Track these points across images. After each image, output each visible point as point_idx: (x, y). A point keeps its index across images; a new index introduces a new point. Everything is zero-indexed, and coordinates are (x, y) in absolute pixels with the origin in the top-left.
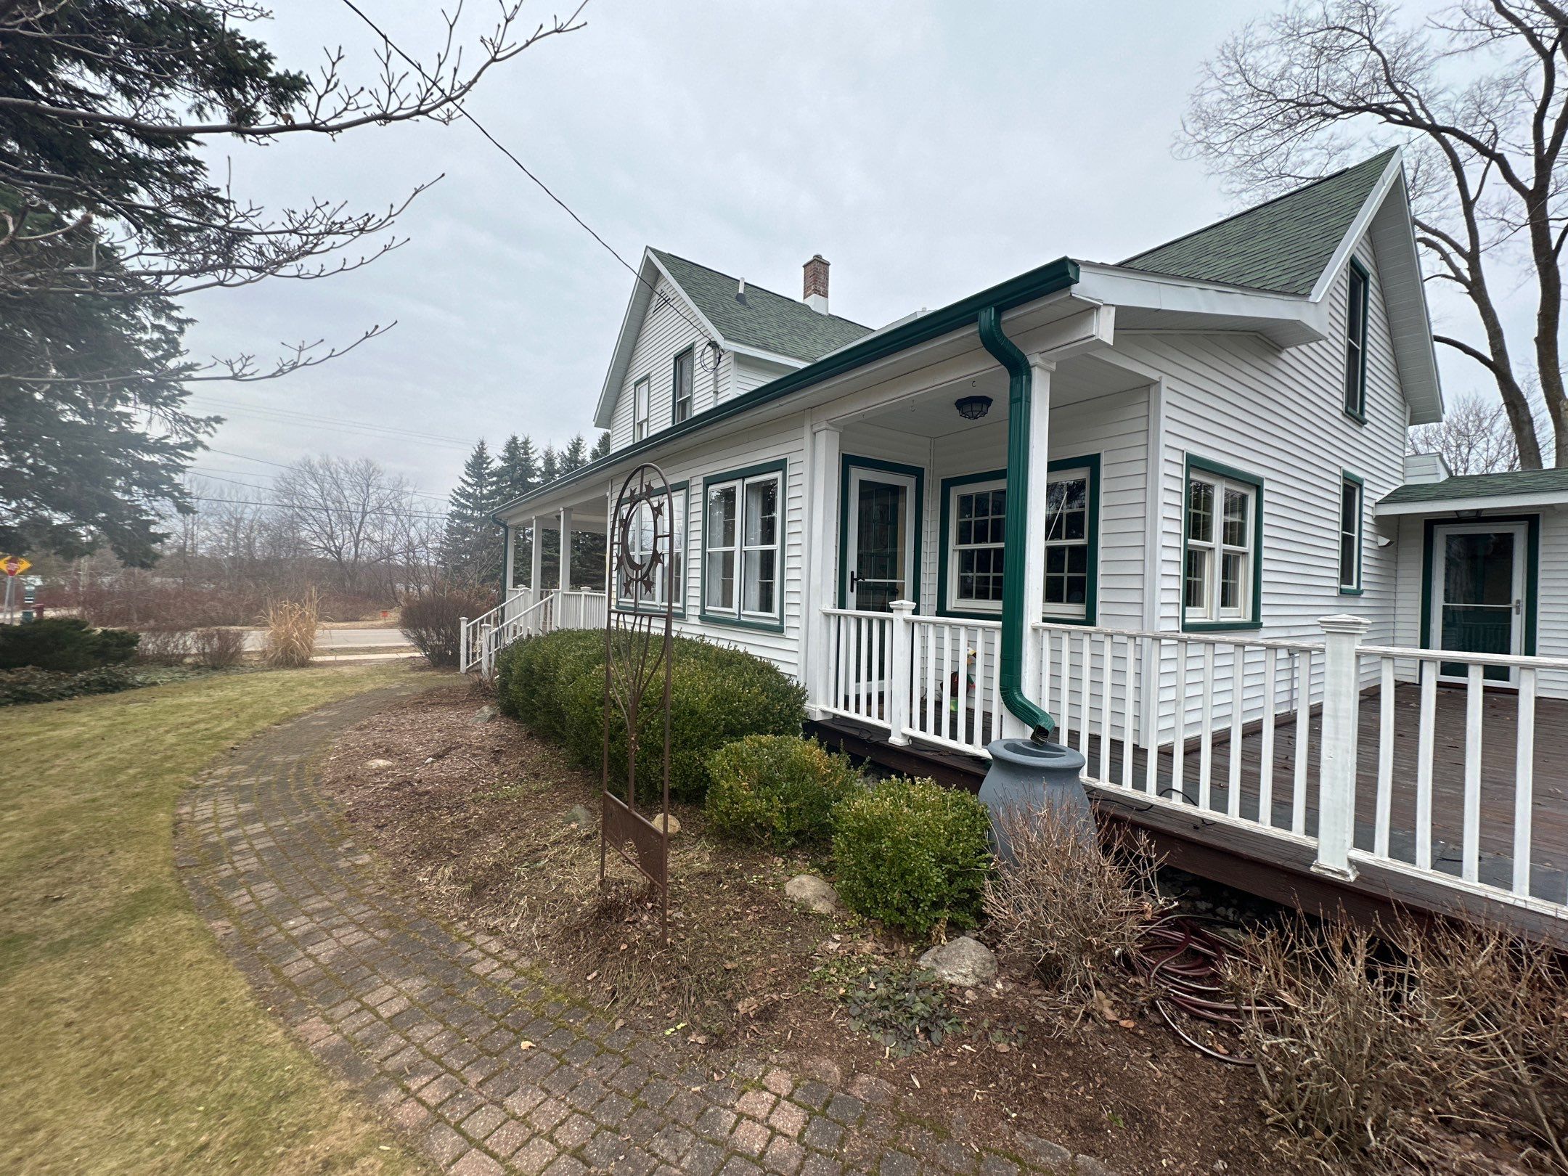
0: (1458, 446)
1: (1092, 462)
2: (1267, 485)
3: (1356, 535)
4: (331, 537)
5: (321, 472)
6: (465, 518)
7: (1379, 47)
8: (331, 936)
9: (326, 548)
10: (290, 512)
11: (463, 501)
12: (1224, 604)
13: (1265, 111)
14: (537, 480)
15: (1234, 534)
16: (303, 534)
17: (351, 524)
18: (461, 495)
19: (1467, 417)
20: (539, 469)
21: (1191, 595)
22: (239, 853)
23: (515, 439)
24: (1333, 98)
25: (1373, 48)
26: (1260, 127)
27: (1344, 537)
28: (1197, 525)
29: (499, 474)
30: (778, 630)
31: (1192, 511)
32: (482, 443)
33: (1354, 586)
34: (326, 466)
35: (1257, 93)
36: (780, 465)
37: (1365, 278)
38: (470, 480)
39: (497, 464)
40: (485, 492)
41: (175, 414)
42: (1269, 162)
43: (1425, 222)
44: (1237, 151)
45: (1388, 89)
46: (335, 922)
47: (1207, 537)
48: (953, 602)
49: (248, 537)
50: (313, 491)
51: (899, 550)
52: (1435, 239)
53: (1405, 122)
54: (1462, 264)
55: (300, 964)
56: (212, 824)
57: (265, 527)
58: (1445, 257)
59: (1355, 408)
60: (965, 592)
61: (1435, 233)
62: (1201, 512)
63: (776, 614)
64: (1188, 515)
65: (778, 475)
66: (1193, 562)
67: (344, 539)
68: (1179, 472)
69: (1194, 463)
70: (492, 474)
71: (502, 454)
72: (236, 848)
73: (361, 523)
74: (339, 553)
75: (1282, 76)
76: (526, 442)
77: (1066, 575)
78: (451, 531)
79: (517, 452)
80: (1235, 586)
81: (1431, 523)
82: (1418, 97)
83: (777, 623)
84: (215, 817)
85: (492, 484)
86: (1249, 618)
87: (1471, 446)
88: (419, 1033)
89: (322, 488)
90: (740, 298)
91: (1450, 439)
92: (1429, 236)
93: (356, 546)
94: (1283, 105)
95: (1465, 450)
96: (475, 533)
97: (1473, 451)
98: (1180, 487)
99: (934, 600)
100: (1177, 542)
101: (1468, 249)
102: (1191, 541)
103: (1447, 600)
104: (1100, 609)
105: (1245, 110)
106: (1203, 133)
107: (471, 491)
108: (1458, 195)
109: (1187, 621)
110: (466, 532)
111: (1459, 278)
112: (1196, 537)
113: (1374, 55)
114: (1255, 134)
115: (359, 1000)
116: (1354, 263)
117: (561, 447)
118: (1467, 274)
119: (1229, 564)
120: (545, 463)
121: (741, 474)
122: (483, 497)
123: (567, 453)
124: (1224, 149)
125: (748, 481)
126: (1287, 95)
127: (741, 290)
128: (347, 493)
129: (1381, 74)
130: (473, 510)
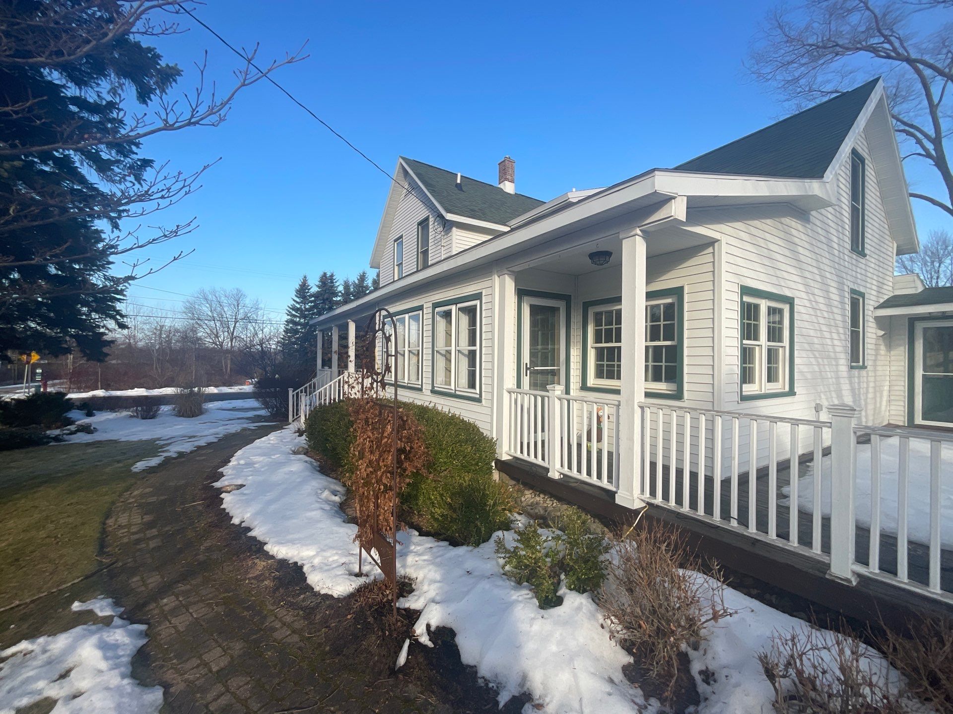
0: (932, 262)
1: (678, 292)
2: (796, 301)
3: (861, 330)
4: (217, 336)
5: (210, 296)
6: (296, 323)
7: (871, 8)
8: (187, 610)
9: (213, 343)
10: (191, 321)
11: (294, 313)
12: (769, 380)
13: (796, 52)
14: (339, 299)
15: (775, 334)
16: (200, 334)
17: (228, 327)
18: (293, 309)
19: (938, 244)
20: (340, 292)
21: (747, 376)
22: (140, 550)
23: (325, 274)
24: (840, 43)
25: (868, 8)
26: (792, 62)
27: (852, 332)
28: (749, 331)
29: (316, 296)
30: (479, 400)
31: (746, 321)
32: (305, 277)
33: (861, 363)
34: (214, 292)
35: (790, 40)
36: (478, 296)
37: (863, 161)
38: (298, 300)
39: (314, 289)
40: (307, 307)
41: (105, 275)
42: (802, 81)
43: (905, 120)
44: (778, 77)
45: (878, 34)
46: (191, 599)
47: (756, 338)
48: (592, 381)
49: (168, 336)
50: (206, 309)
51: (556, 347)
52: (912, 130)
53: (888, 57)
54: (930, 147)
55: (167, 630)
56: (126, 530)
57: (177, 331)
58: (919, 142)
59: (858, 247)
60: (599, 374)
61: (912, 126)
62: (752, 322)
63: (478, 391)
64: (743, 324)
65: (478, 302)
66: (747, 355)
67: (223, 337)
68: (736, 297)
69: (745, 290)
70: (311, 296)
71: (318, 283)
72: (138, 547)
73: (234, 327)
74: (221, 346)
75: (807, 28)
76: (332, 276)
77: (663, 364)
78: (286, 331)
79: (327, 282)
80: (777, 369)
81: (913, 320)
82: (899, 38)
83: (478, 396)
84: (129, 526)
85: (311, 302)
86: (787, 389)
87: (940, 263)
88: (235, 683)
89: (211, 306)
90: (458, 186)
91: (927, 258)
92: (907, 128)
93: (232, 341)
94: (808, 47)
95: (937, 264)
96: (302, 332)
97: (942, 265)
98: (737, 307)
99: (579, 379)
100: (736, 343)
101: (934, 136)
102: (745, 342)
103: (925, 370)
104: (686, 387)
105: (783, 51)
106: (756, 66)
107: (298, 306)
108: (926, 102)
109: (744, 394)
110: (296, 332)
111: (928, 155)
112: (749, 338)
113: (868, 13)
114: (790, 66)
115: (200, 657)
116: (854, 152)
117: (354, 278)
118: (933, 153)
119: (772, 355)
120: (344, 288)
121: (455, 302)
122: (307, 310)
123: (357, 282)
124: (769, 77)
125: (460, 305)
126: (810, 41)
127: (459, 181)
128: (226, 309)
129: (874, 24)
130: (300, 318)
